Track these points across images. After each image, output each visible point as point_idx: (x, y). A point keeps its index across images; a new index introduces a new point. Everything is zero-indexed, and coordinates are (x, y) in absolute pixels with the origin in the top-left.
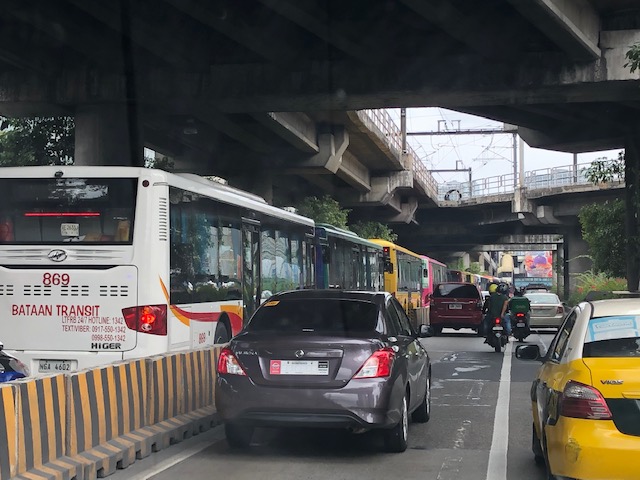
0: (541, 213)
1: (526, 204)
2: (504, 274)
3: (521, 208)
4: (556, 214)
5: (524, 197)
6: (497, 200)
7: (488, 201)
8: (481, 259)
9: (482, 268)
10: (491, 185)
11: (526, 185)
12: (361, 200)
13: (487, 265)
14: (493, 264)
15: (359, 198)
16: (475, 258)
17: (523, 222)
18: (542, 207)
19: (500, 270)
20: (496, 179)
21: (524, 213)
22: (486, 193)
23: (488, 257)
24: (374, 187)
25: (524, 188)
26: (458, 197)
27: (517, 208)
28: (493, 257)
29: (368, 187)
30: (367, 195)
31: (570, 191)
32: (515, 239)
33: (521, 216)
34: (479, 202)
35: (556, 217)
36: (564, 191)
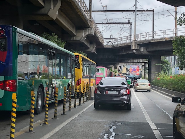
0: (142, 50)
1: (137, 46)
2: (124, 74)
3: (135, 48)
4: (148, 50)
5: (136, 44)
6: (126, 45)
7: (122, 45)
8: (117, 68)
9: (118, 71)
10: (124, 40)
11: (137, 39)
12: (72, 39)
13: (119, 71)
14: (121, 71)
15: (71, 38)
16: (115, 68)
17: (135, 53)
18: (142, 48)
19: (122, 73)
20: (125, 37)
21: (136, 50)
22: (122, 42)
23: (119, 68)
24: (78, 34)
25: (136, 40)
26: (111, 44)
27: (133, 48)
28: (121, 68)
29: (75, 34)
30: (75, 37)
31: (154, 41)
32: (130, 60)
33: (134, 51)
34: (119, 46)
35: (147, 51)
36: (151, 41)
